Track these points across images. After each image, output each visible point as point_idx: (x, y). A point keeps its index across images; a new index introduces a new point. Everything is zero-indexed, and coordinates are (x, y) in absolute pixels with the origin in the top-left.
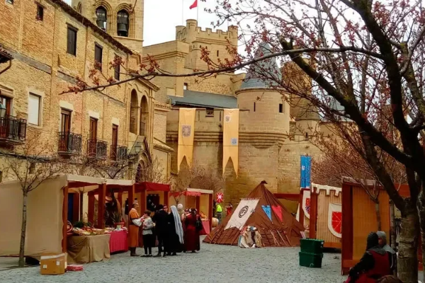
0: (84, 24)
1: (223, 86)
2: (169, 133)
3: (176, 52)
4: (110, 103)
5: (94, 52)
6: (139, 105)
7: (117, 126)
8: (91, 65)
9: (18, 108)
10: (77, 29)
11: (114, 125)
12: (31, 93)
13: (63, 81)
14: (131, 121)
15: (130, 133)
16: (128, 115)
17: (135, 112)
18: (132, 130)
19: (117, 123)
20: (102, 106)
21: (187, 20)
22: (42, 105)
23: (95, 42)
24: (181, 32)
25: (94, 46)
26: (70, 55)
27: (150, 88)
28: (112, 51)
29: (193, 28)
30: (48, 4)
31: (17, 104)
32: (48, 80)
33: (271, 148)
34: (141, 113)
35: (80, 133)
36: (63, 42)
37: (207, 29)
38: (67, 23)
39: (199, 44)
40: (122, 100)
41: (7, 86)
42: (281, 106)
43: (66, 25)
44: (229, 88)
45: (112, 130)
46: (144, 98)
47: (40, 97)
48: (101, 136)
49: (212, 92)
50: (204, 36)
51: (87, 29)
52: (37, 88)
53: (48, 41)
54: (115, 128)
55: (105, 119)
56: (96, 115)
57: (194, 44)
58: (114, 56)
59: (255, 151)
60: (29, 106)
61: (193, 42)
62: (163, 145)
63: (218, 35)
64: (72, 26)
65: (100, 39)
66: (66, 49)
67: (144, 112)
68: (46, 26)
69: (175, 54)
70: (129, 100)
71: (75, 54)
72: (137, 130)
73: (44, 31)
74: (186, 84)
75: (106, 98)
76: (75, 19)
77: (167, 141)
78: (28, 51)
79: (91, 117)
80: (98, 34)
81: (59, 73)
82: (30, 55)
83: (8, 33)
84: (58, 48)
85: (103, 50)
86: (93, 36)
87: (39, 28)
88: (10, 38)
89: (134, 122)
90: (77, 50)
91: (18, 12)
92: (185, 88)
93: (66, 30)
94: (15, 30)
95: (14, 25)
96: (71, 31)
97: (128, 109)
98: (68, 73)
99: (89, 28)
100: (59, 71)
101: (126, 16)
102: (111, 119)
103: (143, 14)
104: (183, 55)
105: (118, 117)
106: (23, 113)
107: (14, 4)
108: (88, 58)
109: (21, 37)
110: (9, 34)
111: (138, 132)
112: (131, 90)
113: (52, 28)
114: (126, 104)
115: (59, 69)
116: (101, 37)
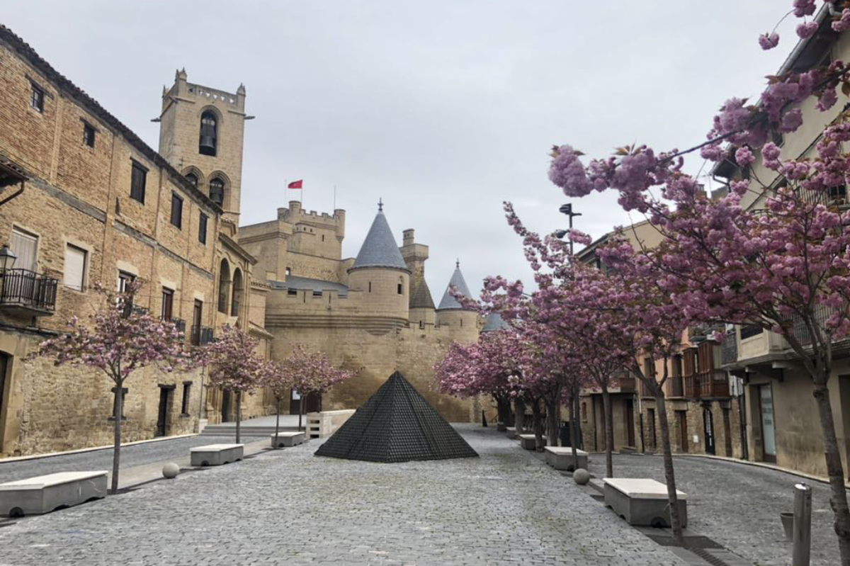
0: (157, 164)
1: (329, 272)
2: (268, 317)
3: (278, 233)
4: (191, 272)
5: (170, 203)
6: (232, 279)
7: (201, 302)
8: (165, 219)
9: (46, 263)
10: (148, 170)
11: (196, 300)
12: (69, 245)
13: (123, 234)
14: (220, 298)
15: (219, 313)
16: (217, 290)
17: (225, 287)
18: (222, 308)
19: (201, 298)
20: (180, 273)
21: (290, 202)
22: (89, 264)
23: (173, 191)
24: (283, 214)
25: (171, 196)
26: (134, 201)
27: (245, 260)
28: (196, 207)
29: (296, 210)
30: (102, 127)
31: (45, 258)
32: (100, 230)
33: (387, 334)
34: (234, 290)
35: (147, 306)
36: (124, 183)
37: (312, 212)
38: (131, 158)
39: (303, 226)
40: (208, 270)
41: (27, 228)
42: (400, 286)
43: (131, 162)
44: (335, 275)
45: (193, 307)
46: (237, 271)
47: (85, 252)
48: (178, 312)
49: (317, 278)
50: (308, 219)
51: (161, 171)
52: (81, 239)
53: (102, 177)
54: (199, 305)
55: (185, 291)
56: (172, 285)
57: (299, 226)
58: (199, 213)
59: (370, 337)
60: (66, 262)
61: (297, 224)
62: (261, 331)
63: (323, 219)
64: (138, 163)
65: (180, 188)
66: (129, 192)
67: (237, 288)
68: (98, 155)
69: (276, 235)
70: (217, 271)
71: (142, 201)
72: (227, 310)
73: (96, 162)
74: (288, 269)
75: (186, 265)
76: (144, 156)
77: (266, 326)
78: (68, 185)
79: (164, 288)
80: (176, 181)
81: (117, 224)
82: (70, 191)
83: (31, 152)
84: (117, 189)
85: (184, 203)
86: (169, 183)
87: (86, 156)
88: (35, 160)
89: (224, 299)
90: (146, 196)
91: (50, 125)
92: (287, 273)
93: (131, 167)
94: (45, 151)
95: (43, 143)
96: (137, 171)
97: (217, 282)
98: (131, 225)
99: (164, 171)
100: (117, 220)
101: (220, 186)
102: (192, 292)
103: (240, 184)
104: (286, 236)
105: (203, 290)
106: (53, 271)
107: (45, 113)
108: (161, 209)
109: (55, 163)
110: (34, 155)
111: (230, 311)
112: (221, 259)
113: (107, 160)
114: (214, 277)
115: (118, 218)
116: (181, 185)
